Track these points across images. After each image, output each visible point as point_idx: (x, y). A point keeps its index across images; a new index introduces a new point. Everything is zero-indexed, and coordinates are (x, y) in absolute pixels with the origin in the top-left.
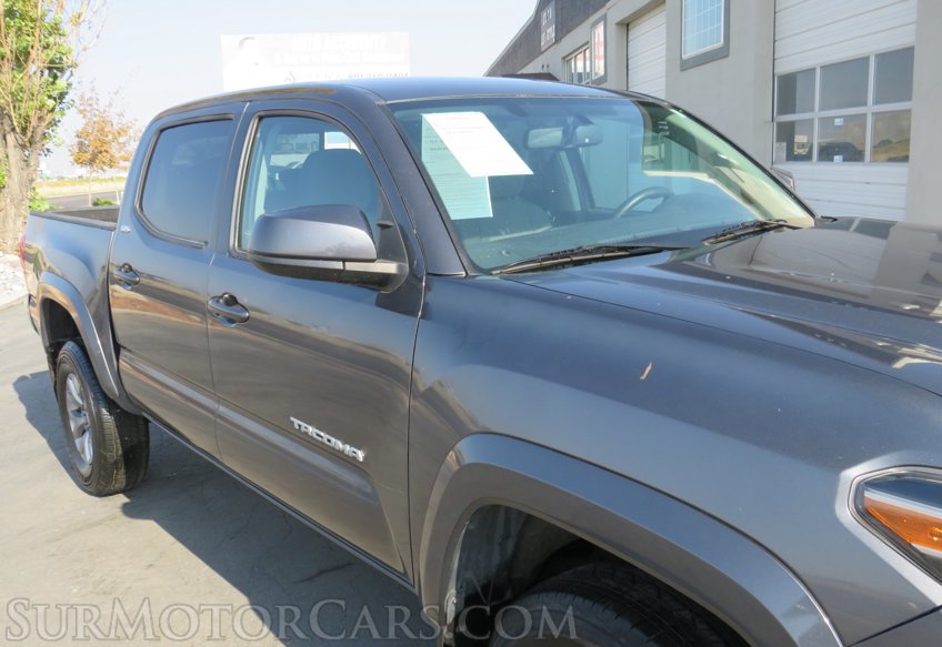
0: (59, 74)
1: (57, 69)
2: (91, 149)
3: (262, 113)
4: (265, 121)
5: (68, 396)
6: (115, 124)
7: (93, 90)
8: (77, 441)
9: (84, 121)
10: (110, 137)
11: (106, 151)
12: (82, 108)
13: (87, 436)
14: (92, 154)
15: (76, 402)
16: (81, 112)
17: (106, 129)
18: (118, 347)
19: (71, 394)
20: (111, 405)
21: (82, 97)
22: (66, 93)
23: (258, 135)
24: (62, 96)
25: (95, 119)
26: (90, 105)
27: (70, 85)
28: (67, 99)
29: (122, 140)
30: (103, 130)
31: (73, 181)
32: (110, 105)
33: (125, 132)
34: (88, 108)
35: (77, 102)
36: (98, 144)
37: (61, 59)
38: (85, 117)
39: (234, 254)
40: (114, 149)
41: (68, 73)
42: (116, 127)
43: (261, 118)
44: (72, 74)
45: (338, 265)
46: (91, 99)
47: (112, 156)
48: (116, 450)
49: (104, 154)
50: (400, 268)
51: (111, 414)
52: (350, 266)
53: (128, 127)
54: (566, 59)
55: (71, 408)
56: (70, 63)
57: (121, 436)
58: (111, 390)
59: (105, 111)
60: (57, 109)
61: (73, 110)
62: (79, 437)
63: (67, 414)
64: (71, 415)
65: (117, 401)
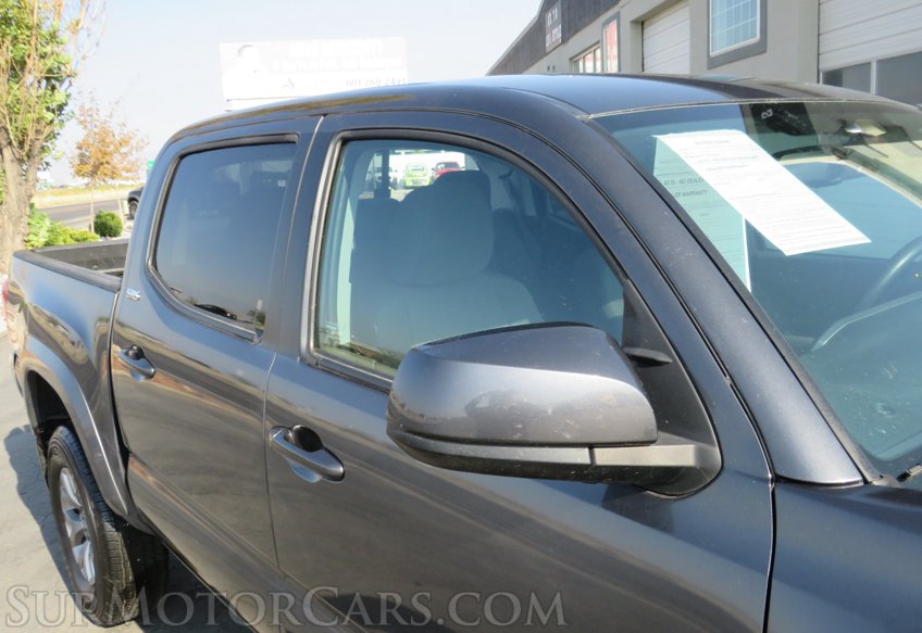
0: (57, 84)
1: (56, 79)
2: (92, 161)
3: (346, 134)
4: (351, 146)
5: (63, 495)
6: (116, 133)
7: (92, 100)
8: (76, 550)
9: (85, 132)
10: (112, 148)
11: (108, 163)
12: (82, 118)
13: (88, 544)
14: (94, 165)
15: (72, 503)
16: (81, 123)
17: (108, 140)
18: (126, 453)
19: (65, 490)
20: (118, 522)
21: (82, 107)
22: (66, 104)
23: (342, 168)
24: (61, 107)
25: (96, 130)
26: (90, 116)
27: (68, 96)
28: (67, 110)
29: (124, 150)
30: (103, 141)
31: (76, 190)
32: (111, 116)
33: (125, 142)
34: (89, 119)
35: (77, 113)
36: (100, 156)
37: (59, 68)
38: (85, 127)
39: (309, 360)
40: (116, 160)
41: (66, 83)
42: (118, 138)
43: (345, 141)
44: (71, 84)
45: (580, 456)
46: (91, 109)
47: (114, 168)
48: (126, 574)
49: (106, 165)
50: (701, 454)
51: (117, 530)
52: (605, 457)
53: (131, 138)
54: (574, 60)
55: (66, 509)
56: (68, 73)
57: (132, 558)
58: (118, 505)
59: (105, 121)
60: (56, 121)
61: (74, 121)
62: (77, 544)
63: (62, 513)
64: (67, 516)
65: (126, 518)
